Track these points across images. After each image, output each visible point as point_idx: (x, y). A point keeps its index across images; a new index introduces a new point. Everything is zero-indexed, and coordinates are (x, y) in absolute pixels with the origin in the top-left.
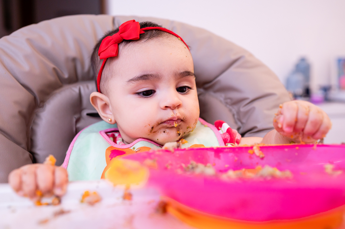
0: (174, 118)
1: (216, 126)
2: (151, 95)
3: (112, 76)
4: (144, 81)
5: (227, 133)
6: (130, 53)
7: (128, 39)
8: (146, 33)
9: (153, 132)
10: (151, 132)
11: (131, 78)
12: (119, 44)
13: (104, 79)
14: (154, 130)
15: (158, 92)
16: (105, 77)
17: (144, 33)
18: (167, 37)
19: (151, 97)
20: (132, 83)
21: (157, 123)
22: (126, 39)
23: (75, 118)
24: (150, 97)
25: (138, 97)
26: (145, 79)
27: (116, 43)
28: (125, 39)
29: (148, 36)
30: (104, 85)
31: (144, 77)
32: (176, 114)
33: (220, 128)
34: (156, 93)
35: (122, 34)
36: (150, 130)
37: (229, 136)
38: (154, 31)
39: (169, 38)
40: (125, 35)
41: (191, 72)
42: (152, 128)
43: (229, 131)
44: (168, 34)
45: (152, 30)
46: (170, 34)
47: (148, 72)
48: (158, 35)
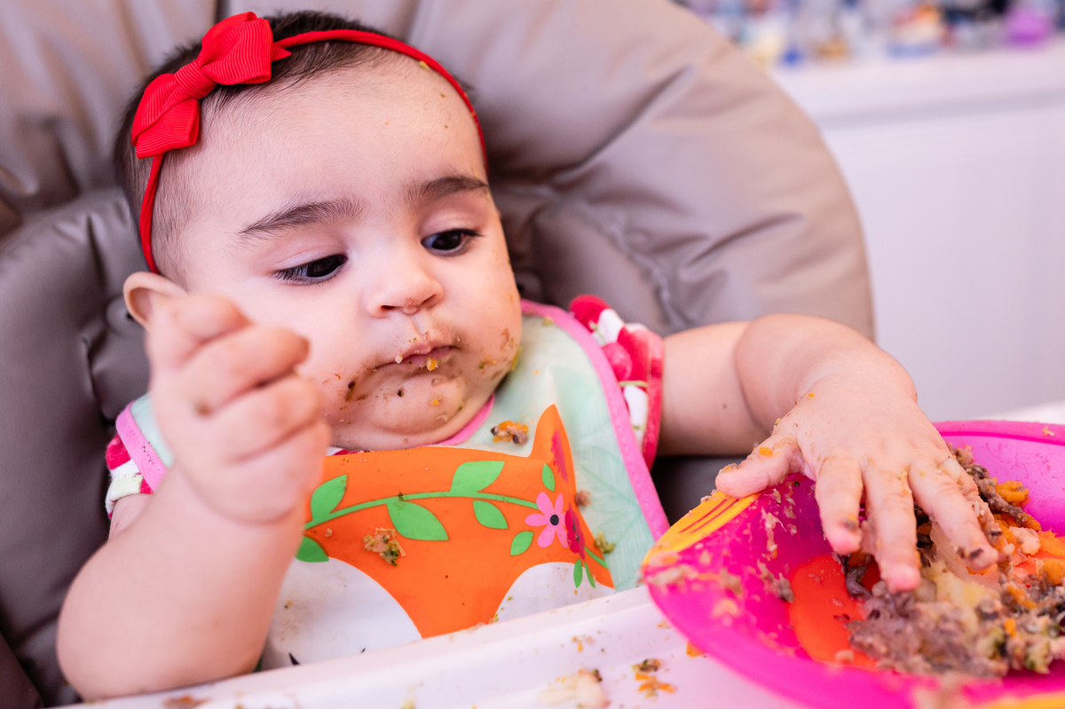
0: (420, 347)
1: (577, 317)
2: (332, 274)
3: (188, 217)
4: (301, 227)
5: (621, 348)
6: (240, 134)
7: (232, 82)
8: (296, 55)
9: (358, 399)
10: (348, 398)
11: (253, 220)
12: (201, 102)
13: (163, 225)
14: (359, 391)
15: (354, 256)
16: (167, 218)
17: (289, 57)
18: (372, 63)
19: (331, 278)
20: (260, 238)
21: (365, 369)
22: (226, 83)
23: (85, 341)
24: (328, 279)
25: (286, 284)
26: (305, 221)
27: (190, 98)
28: (220, 82)
29: (303, 66)
30: (164, 248)
31: (300, 215)
32: (427, 333)
33: (592, 325)
34: (348, 263)
35: (208, 68)
36: (344, 394)
37: (628, 356)
38: (327, 46)
39: (380, 69)
40: (220, 71)
41: (468, 176)
42: (352, 385)
43: (625, 339)
44: (379, 50)
45: (319, 43)
46: (386, 52)
47: (314, 197)
48: (341, 60)
